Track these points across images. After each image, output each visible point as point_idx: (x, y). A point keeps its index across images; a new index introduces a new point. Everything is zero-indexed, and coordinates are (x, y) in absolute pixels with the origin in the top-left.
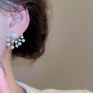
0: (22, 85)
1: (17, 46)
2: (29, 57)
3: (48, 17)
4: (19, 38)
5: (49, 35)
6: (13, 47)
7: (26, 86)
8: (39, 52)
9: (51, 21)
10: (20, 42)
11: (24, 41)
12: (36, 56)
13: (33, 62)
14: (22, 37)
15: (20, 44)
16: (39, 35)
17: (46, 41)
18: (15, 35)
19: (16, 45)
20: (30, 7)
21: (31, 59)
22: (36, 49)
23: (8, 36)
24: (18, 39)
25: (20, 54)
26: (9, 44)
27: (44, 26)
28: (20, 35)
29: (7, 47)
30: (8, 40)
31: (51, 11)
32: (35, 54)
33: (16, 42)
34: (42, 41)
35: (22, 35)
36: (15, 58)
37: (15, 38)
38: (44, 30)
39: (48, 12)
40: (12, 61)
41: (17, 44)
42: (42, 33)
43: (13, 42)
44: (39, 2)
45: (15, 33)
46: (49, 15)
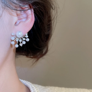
0: (25, 83)
1: (21, 45)
2: (32, 56)
3: (53, 18)
4: (24, 37)
5: (52, 36)
6: (17, 46)
7: (29, 83)
8: (43, 52)
9: (55, 21)
10: (25, 41)
11: (28, 40)
12: (39, 56)
13: (36, 61)
14: (27, 36)
15: (24, 43)
16: (43, 35)
17: (49, 41)
18: (20, 34)
19: (20, 43)
20: (36, 7)
21: (34, 59)
22: (40, 49)
23: (13, 34)
24: (22, 38)
25: (24, 53)
26: (13, 43)
27: (48, 26)
28: (24, 34)
29: (11, 45)
30: (13, 38)
31: (56, 12)
32: (38, 53)
33: (20, 41)
34: (46, 41)
35: (27, 34)
36: (18, 56)
37: (20, 37)
38: (48, 31)
39: (53, 13)
40: (15, 59)
41: (22, 43)
42: (46, 33)
43: (17, 41)
44: (45, 2)
45: (20, 32)
46: (54, 16)
